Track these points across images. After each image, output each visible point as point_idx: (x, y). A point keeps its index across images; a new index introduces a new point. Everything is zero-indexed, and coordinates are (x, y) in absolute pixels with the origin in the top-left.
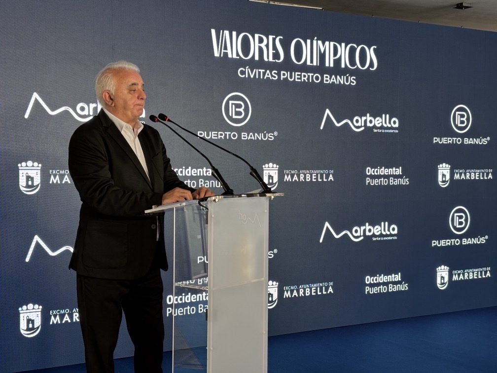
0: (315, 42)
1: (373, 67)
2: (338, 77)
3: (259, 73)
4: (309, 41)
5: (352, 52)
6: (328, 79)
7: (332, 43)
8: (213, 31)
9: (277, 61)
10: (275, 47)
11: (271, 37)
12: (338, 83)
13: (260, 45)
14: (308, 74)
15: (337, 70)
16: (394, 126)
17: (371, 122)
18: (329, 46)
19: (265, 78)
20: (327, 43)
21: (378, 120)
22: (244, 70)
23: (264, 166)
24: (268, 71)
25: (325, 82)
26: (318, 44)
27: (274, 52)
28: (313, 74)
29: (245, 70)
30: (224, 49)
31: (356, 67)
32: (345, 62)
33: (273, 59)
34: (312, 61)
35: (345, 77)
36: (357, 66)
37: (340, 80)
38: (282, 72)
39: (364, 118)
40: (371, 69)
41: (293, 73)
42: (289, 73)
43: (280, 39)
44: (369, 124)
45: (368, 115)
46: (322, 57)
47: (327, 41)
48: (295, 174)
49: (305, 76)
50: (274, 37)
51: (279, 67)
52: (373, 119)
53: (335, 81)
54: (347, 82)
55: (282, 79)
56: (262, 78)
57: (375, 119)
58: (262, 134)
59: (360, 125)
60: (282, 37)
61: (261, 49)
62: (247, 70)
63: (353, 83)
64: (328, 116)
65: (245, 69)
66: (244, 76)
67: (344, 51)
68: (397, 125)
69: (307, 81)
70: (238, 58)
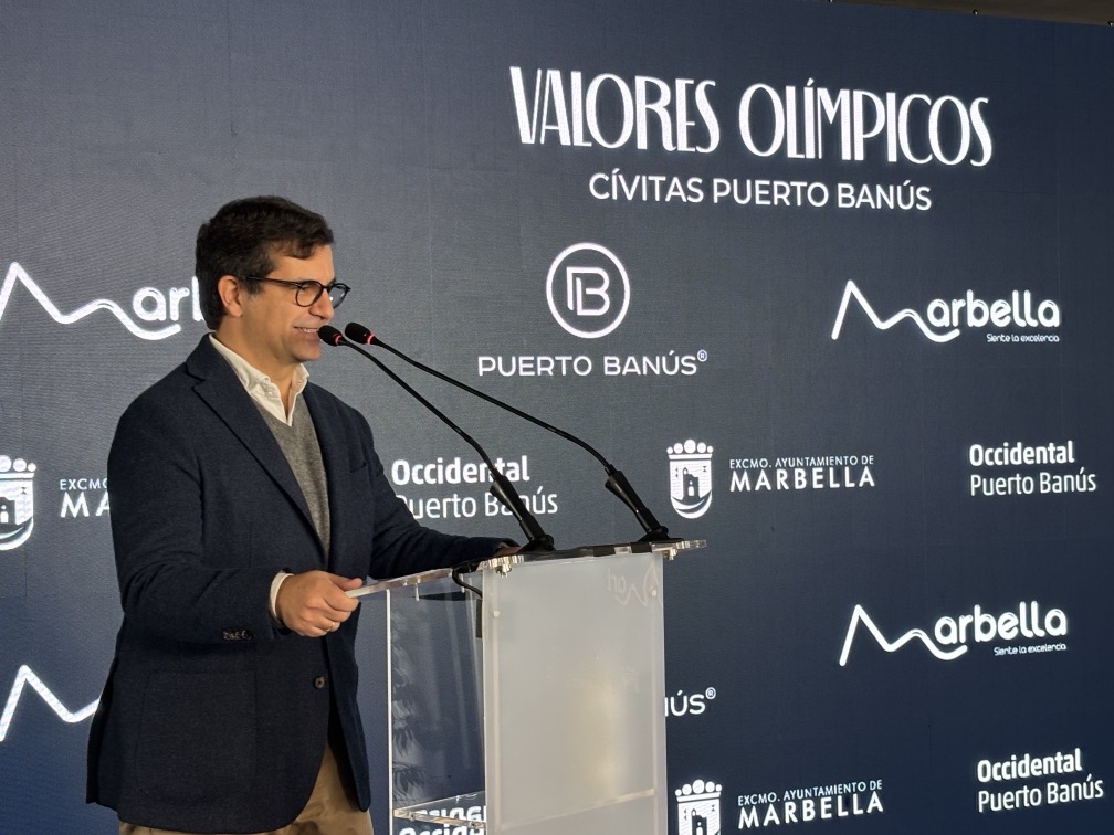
0: (808, 92)
1: (979, 158)
2: (879, 189)
3: (651, 185)
4: (791, 91)
5: (918, 116)
6: (850, 195)
7: (858, 95)
8: (516, 74)
9: (700, 150)
10: (693, 112)
11: (681, 84)
12: (879, 206)
13: (651, 106)
14: (793, 184)
15: (875, 168)
16: (1047, 323)
17: (978, 313)
18: (850, 103)
19: (668, 199)
20: (844, 94)
21: (1001, 308)
22: (607, 178)
23: (670, 450)
24: (676, 180)
25: (841, 205)
26: (818, 98)
27: (693, 124)
28: (805, 184)
29: (610, 180)
30: (548, 123)
31: (930, 158)
32: (898, 144)
33: (690, 145)
34: (801, 147)
35: (899, 188)
36: (934, 156)
37: (886, 197)
38: (716, 181)
39: (957, 305)
40: (974, 163)
41: (749, 182)
42: (735, 182)
43: (708, 88)
44: (972, 321)
45: (970, 294)
46: (831, 133)
47: (845, 87)
48: (760, 468)
49: (781, 190)
50: (692, 82)
51: (706, 168)
52: (984, 307)
53: (870, 200)
54: (906, 200)
55: (716, 201)
56: (657, 199)
57: (990, 305)
58: (664, 359)
59: (947, 324)
60: (713, 83)
61: (653, 121)
62: (614, 178)
63: (924, 204)
64: (853, 300)
65: (610, 175)
66: (606, 196)
67: (893, 116)
68: (1055, 321)
69: (788, 203)
70: (590, 144)
